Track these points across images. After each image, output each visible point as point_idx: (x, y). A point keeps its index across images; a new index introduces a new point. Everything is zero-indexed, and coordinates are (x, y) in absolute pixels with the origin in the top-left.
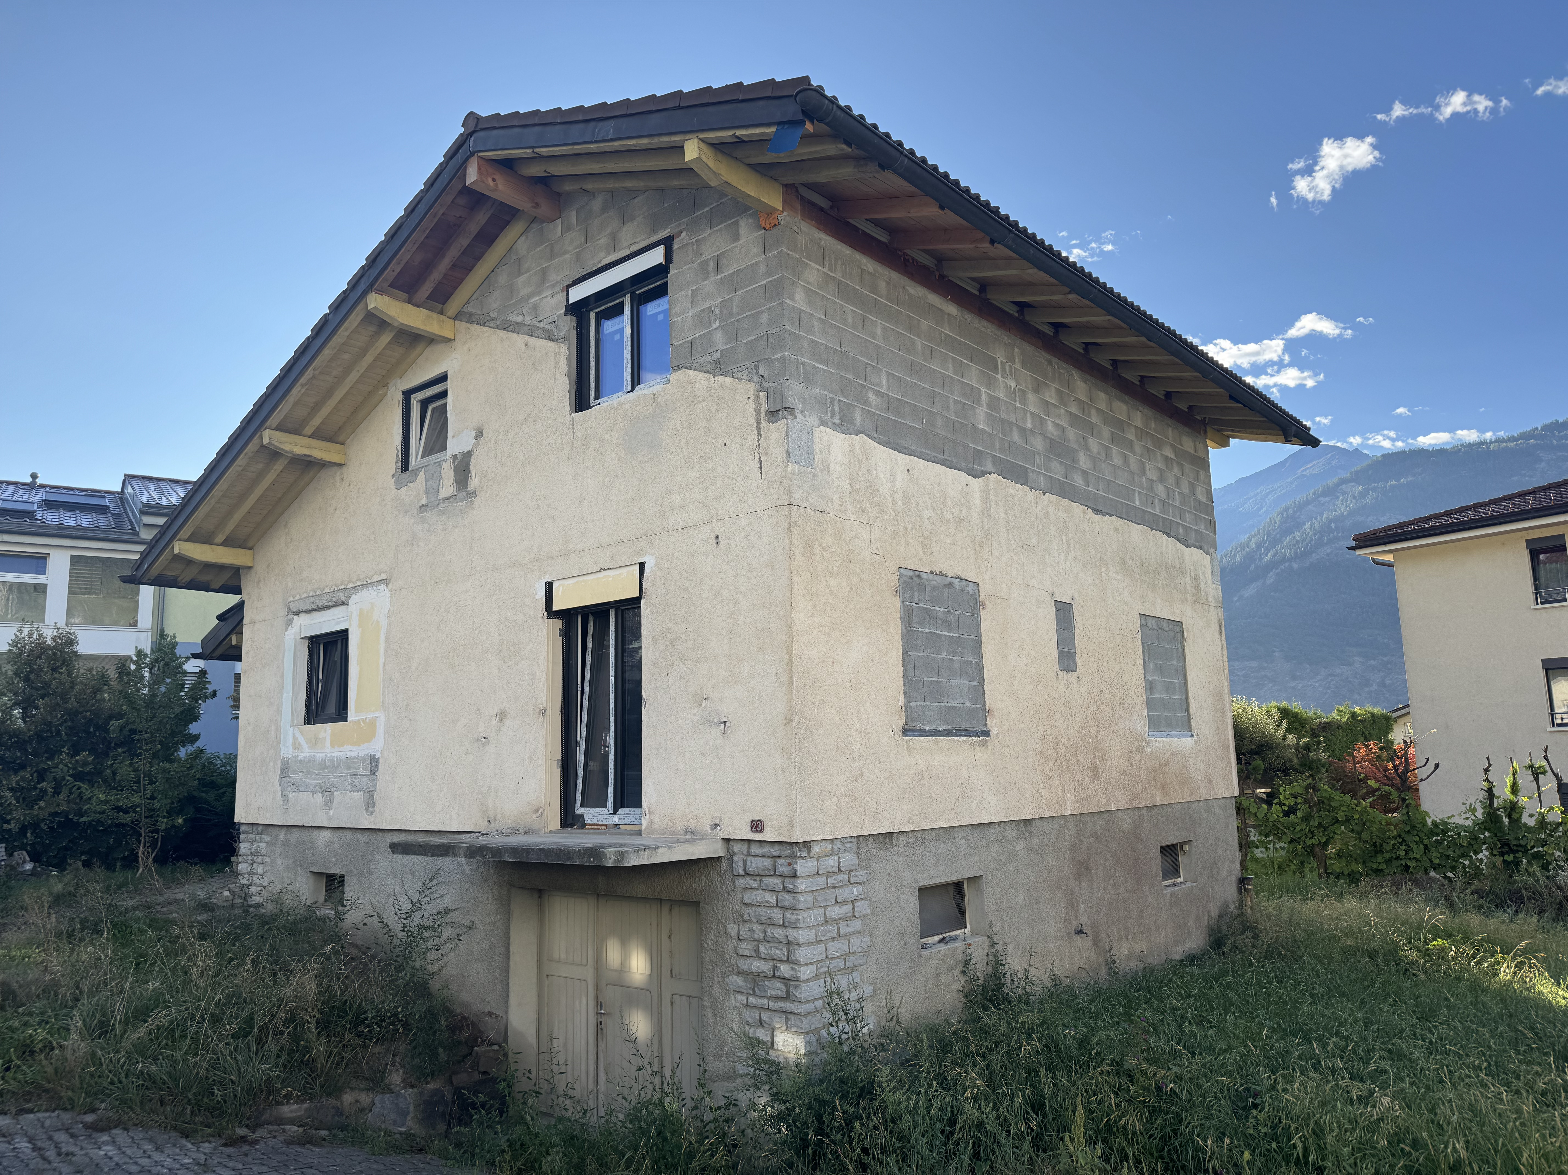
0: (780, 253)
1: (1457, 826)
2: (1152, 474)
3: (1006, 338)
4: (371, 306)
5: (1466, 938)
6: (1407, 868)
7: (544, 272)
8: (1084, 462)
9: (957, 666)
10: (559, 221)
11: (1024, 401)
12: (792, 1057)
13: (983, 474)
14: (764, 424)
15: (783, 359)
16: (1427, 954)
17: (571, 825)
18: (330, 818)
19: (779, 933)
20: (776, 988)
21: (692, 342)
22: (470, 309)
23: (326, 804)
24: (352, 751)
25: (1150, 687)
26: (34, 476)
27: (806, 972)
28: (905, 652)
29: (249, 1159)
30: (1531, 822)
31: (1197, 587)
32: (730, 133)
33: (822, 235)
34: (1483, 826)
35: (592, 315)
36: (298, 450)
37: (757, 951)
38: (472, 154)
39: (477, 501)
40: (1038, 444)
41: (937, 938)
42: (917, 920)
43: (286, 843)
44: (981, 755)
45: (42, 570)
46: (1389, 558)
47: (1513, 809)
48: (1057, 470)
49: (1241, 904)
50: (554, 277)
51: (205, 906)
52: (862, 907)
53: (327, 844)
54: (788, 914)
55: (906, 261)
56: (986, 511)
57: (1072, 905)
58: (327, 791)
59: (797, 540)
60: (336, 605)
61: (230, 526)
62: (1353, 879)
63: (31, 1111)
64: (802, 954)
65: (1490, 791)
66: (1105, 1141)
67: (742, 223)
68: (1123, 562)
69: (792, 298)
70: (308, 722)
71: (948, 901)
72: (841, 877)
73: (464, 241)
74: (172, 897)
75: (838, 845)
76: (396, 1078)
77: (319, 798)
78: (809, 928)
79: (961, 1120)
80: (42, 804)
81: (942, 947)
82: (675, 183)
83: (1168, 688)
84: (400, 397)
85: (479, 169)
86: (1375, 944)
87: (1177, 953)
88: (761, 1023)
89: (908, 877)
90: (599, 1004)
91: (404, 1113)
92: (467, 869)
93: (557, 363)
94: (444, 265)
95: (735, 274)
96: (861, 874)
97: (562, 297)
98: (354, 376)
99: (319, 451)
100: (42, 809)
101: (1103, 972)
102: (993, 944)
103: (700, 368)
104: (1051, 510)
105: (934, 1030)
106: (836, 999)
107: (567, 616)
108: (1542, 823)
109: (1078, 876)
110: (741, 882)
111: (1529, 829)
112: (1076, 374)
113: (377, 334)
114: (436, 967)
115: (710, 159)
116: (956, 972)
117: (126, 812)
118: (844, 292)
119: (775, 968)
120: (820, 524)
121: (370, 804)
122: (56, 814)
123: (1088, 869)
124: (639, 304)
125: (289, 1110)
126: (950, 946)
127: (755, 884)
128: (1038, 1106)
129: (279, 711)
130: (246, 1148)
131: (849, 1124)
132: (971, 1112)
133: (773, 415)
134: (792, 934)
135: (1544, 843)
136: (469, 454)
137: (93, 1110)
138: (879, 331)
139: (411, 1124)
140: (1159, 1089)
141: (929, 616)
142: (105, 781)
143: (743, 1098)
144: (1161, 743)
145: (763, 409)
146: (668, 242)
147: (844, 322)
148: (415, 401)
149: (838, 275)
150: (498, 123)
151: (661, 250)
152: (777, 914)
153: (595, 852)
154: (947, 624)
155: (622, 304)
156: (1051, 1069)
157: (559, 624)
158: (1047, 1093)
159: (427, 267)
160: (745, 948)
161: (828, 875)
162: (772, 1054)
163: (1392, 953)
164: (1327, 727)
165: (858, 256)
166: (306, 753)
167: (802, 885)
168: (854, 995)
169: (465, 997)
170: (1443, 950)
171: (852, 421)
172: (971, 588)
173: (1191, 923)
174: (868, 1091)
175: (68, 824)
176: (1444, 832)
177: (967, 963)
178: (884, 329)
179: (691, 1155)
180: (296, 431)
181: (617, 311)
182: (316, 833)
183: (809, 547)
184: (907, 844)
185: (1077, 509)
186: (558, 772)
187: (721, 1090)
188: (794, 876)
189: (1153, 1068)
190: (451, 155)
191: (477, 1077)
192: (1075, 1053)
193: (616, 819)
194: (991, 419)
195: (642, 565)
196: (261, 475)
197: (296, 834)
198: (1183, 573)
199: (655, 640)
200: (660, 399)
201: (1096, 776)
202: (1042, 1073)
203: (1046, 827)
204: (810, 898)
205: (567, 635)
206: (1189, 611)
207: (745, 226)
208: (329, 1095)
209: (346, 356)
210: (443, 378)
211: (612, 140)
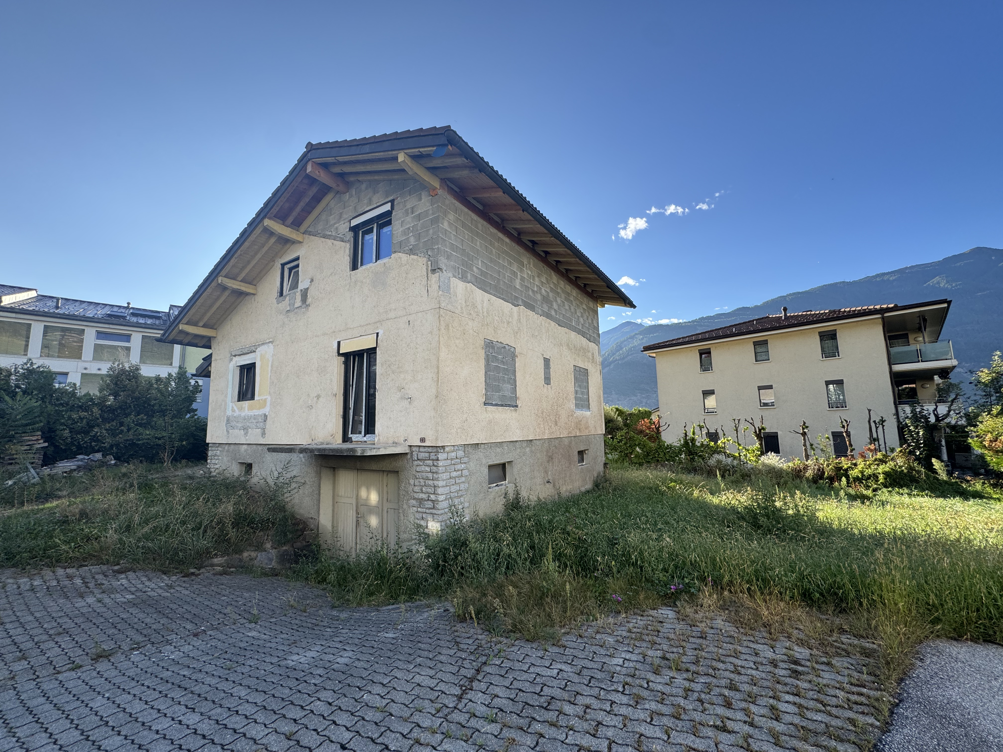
0: (438, 206)
1: (675, 446)
2: (579, 314)
3: (528, 255)
4: (265, 224)
5: (681, 483)
6: (658, 460)
7: (341, 214)
8: (555, 306)
9: (506, 379)
10: (348, 194)
11: (533, 280)
12: (435, 531)
13: (518, 305)
14: (430, 275)
15: (438, 248)
16: (669, 488)
17: (347, 442)
18: (247, 440)
19: (431, 482)
20: (429, 504)
21: (401, 242)
22: (310, 229)
23: (245, 434)
24: (256, 412)
25: (576, 392)
26: (129, 304)
27: (441, 498)
28: (486, 372)
29: (194, 582)
30: (699, 444)
31: (593, 357)
32: (417, 150)
33: (456, 202)
34: (683, 446)
35: (361, 232)
36: (235, 287)
37: (422, 490)
38: (309, 160)
39: (310, 308)
40: (539, 297)
41: (495, 485)
42: (487, 477)
43: (228, 451)
44: (514, 414)
45: (128, 341)
46: (654, 355)
47: (693, 440)
48: (546, 308)
49: (604, 473)
50: (345, 216)
51: (191, 478)
52: (465, 472)
53: (246, 451)
54: (435, 475)
55: (489, 219)
56: (519, 320)
57: (546, 472)
58: (245, 429)
59: (442, 322)
60: (251, 352)
61: (206, 319)
62: (641, 464)
63: (86, 566)
64: (440, 491)
65: (686, 434)
66: (558, 560)
67: (423, 194)
68: (568, 345)
69: (442, 224)
70: (239, 400)
71: (499, 471)
72: (457, 460)
73: (307, 200)
74: (177, 473)
75: (456, 448)
76: (268, 545)
77: (242, 432)
78: (443, 480)
79: (502, 554)
80: (121, 436)
81: (497, 488)
82: (396, 177)
83: (582, 393)
84: (280, 266)
85: (312, 166)
86: (651, 485)
87: (583, 489)
88: (423, 518)
89: (484, 461)
90: (358, 513)
91: (271, 560)
92: (303, 459)
93: (345, 251)
94: (298, 209)
95: (419, 214)
96: (466, 460)
97: (348, 224)
98: (259, 256)
99: (244, 288)
100: (120, 438)
101: (556, 497)
102: (516, 487)
103: (404, 252)
104: (543, 323)
105: (492, 519)
106: (453, 508)
107: (346, 355)
108: (702, 445)
109: (548, 462)
110: (416, 463)
111: (698, 447)
112: (553, 273)
113: (269, 238)
114: (289, 499)
115: (409, 161)
116: (502, 497)
117: (159, 439)
118: (464, 225)
119: (429, 496)
120: (452, 317)
121: (263, 434)
122: (127, 440)
123: (552, 459)
124: (380, 229)
125: (216, 561)
126: (500, 487)
127: (421, 464)
128: (532, 547)
129: (226, 396)
130: (193, 577)
131: (456, 557)
132: (506, 550)
133: (433, 271)
134: (436, 483)
135: (702, 452)
136: (308, 289)
137: (118, 564)
138: (478, 243)
139: (274, 564)
140: (579, 538)
141: (496, 359)
142: (152, 427)
143: (414, 548)
144: (579, 413)
145: (430, 269)
146: (392, 202)
147: (464, 237)
148: (287, 267)
149: (462, 219)
150: (320, 147)
151: (389, 204)
152: (430, 475)
153: (353, 450)
154: (503, 363)
155: (373, 227)
156: (538, 532)
157: (343, 359)
158: (536, 542)
159: (291, 210)
160: (417, 489)
161: (452, 459)
162: (426, 531)
163: (657, 488)
164: (631, 414)
165: (470, 213)
166: (237, 413)
167: (441, 464)
168: (460, 507)
169: (302, 511)
170: (675, 487)
171: (466, 277)
172: (512, 349)
173: (587, 479)
174: (464, 544)
175: (133, 444)
176: (671, 448)
177: (506, 494)
178: (480, 243)
179: (391, 572)
180: (234, 279)
181: (371, 231)
182: (241, 446)
183: (447, 326)
184: (484, 448)
185: (553, 323)
186: (341, 420)
187: (405, 545)
188: (438, 460)
189: (577, 531)
190: (300, 160)
191: (305, 544)
192: (547, 526)
193: (365, 439)
194: (522, 285)
195: (377, 334)
196: (218, 298)
197: (232, 446)
198: (589, 351)
199: (382, 365)
200: (387, 265)
201: (556, 424)
202: (534, 534)
203: (538, 443)
204: (444, 468)
205: (346, 364)
206: (590, 366)
207: (424, 195)
208: (236, 553)
209: (256, 247)
210: (297, 259)
211: (368, 153)
